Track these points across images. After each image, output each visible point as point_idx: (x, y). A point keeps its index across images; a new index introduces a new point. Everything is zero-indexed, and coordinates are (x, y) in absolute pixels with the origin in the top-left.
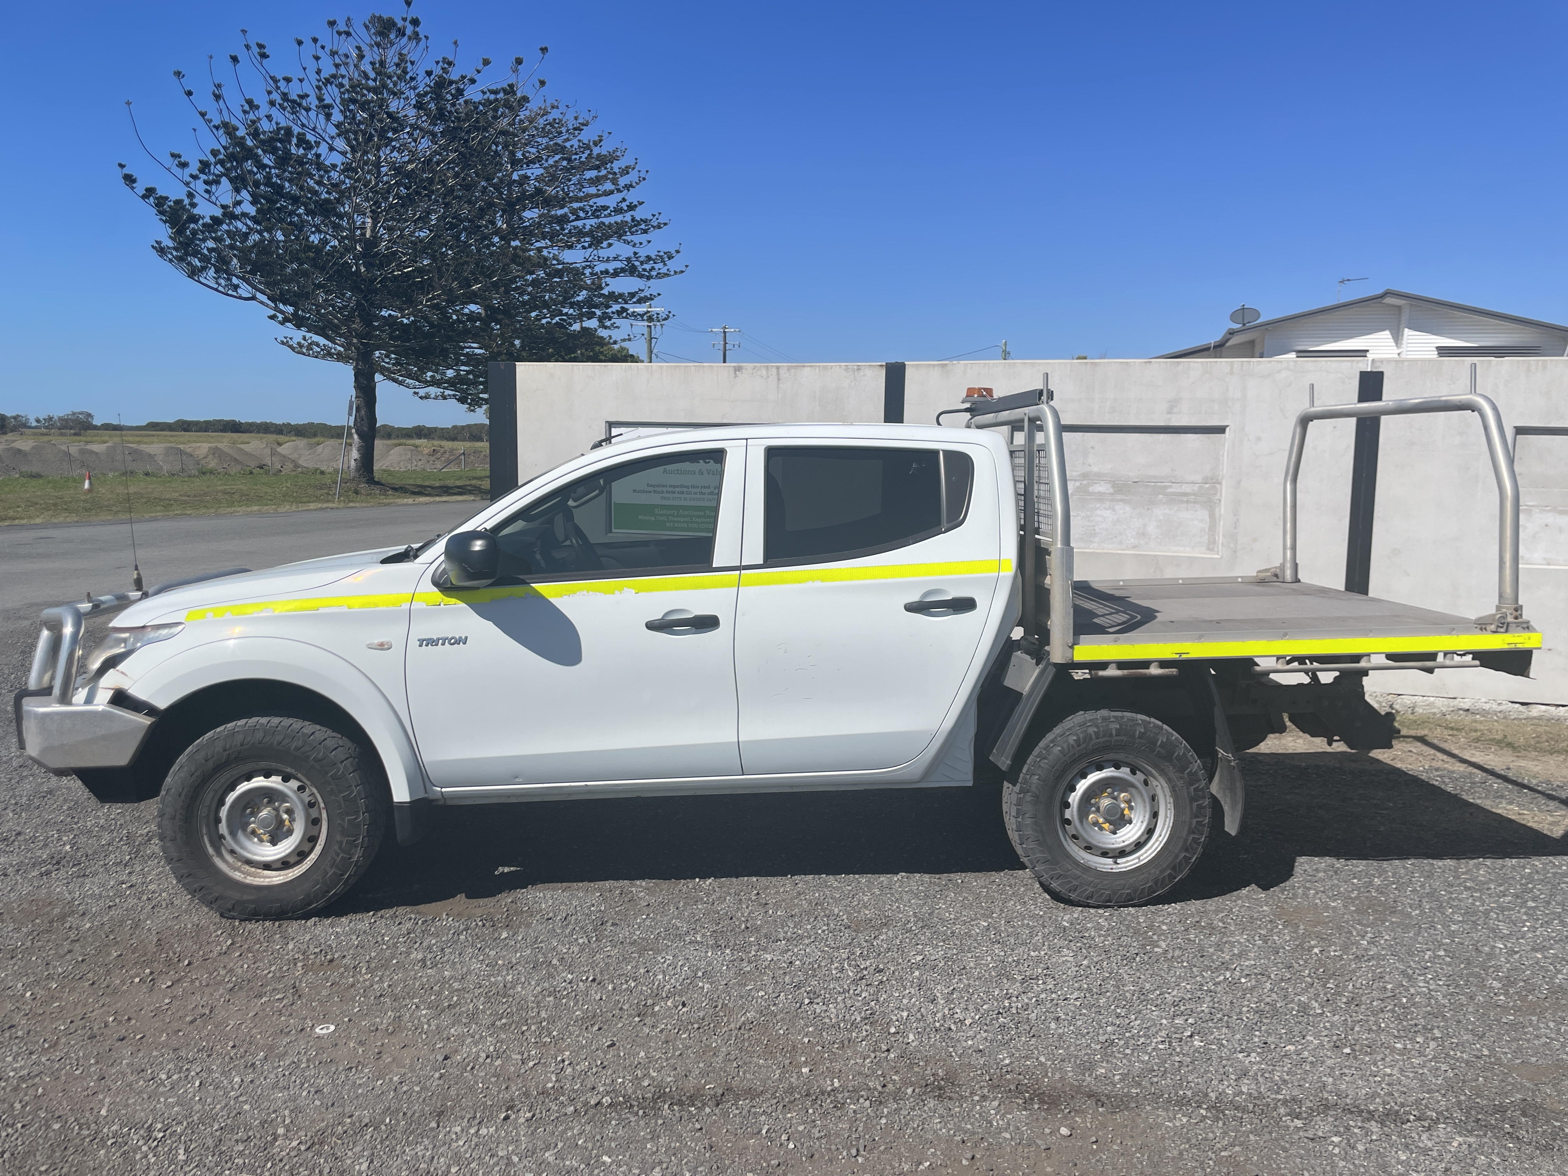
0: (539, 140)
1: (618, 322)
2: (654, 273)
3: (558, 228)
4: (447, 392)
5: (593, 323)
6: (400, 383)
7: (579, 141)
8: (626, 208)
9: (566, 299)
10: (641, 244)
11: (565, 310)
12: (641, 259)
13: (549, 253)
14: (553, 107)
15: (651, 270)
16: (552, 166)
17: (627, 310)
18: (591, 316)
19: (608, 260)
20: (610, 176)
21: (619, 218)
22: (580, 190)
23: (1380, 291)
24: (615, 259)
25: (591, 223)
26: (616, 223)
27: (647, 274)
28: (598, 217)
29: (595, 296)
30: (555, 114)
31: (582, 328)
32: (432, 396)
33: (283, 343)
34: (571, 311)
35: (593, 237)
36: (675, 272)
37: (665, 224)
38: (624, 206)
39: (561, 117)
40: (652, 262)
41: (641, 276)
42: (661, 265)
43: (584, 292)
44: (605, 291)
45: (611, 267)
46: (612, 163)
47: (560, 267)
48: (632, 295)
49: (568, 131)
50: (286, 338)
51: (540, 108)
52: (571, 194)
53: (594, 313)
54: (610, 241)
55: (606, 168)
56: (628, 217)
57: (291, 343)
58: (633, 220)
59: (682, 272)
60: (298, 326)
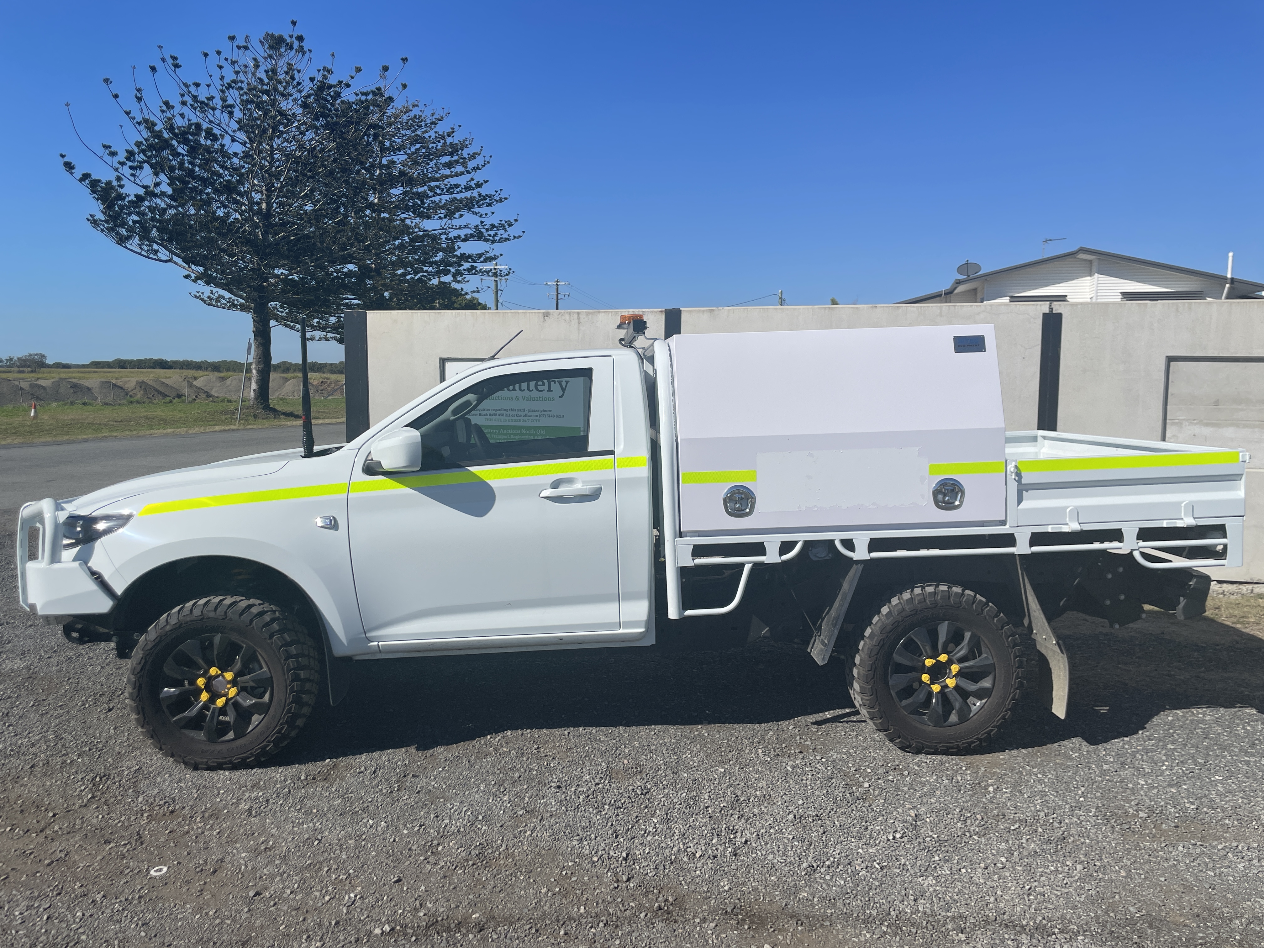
0: (403, 132)
1: (468, 277)
2: (497, 238)
3: (419, 202)
4: (330, 335)
5: (447, 279)
6: (291, 328)
7: (436, 132)
8: (474, 186)
9: (425, 259)
10: (486, 214)
11: (425, 268)
12: (487, 227)
13: (412, 222)
14: (414, 106)
15: (494, 235)
16: (413, 153)
17: (476, 267)
18: (446, 272)
19: (460, 228)
20: (461, 161)
21: (468, 194)
22: (437, 172)
23: (1075, 249)
24: (466, 227)
25: (445, 198)
26: (466, 198)
27: (491, 238)
28: (452, 193)
29: (449, 256)
30: (415, 112)
31: (439, 281)
32: (317, 338)
33: (196, 297)
34: (431, 269)
35: (448, 209)
36: (515, 237)
37: (506, 199)
38: (472, 184)
39: (420, 114)
40: (495, 229)
41: (486, 240)
42: (502, 231)
43: (441, 254)
44: (458, 253)
45: (462, 233)
46: (462, 150)
47: (421, 233)
48: (480, 256)
49: (426, 124)
50: (198, 292)
51: (404, 107)
52: (430, 175)
53: (449, 270)
54: (461, 213)
55: (457, 154)
56: (475, 193)
57: (202, 297)
58: (480, 195)
59: (520, 237)
60: (208, 283)
